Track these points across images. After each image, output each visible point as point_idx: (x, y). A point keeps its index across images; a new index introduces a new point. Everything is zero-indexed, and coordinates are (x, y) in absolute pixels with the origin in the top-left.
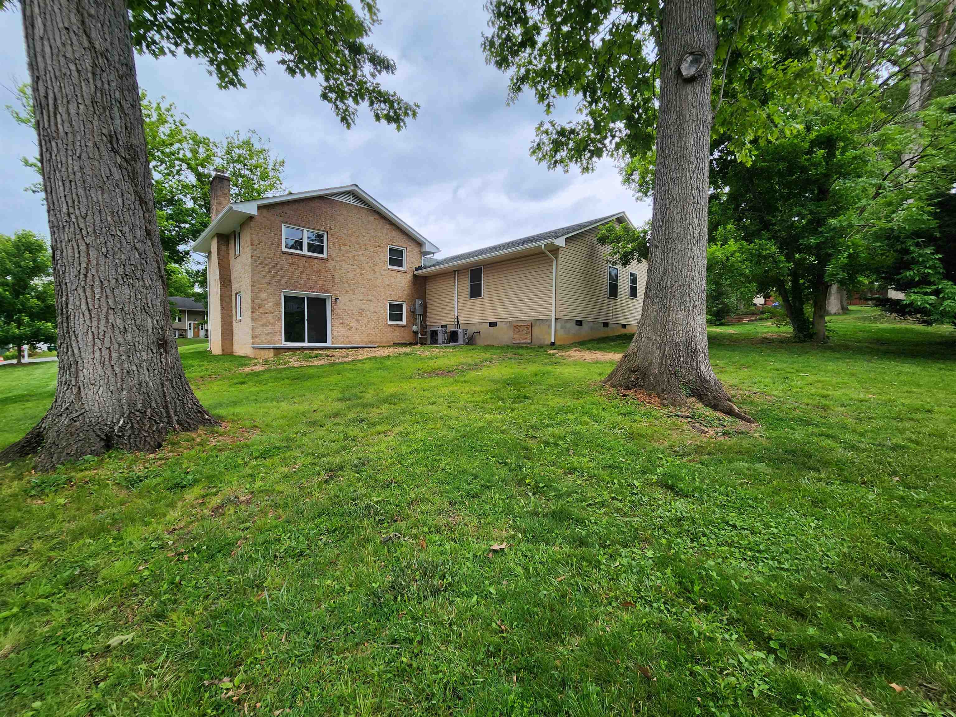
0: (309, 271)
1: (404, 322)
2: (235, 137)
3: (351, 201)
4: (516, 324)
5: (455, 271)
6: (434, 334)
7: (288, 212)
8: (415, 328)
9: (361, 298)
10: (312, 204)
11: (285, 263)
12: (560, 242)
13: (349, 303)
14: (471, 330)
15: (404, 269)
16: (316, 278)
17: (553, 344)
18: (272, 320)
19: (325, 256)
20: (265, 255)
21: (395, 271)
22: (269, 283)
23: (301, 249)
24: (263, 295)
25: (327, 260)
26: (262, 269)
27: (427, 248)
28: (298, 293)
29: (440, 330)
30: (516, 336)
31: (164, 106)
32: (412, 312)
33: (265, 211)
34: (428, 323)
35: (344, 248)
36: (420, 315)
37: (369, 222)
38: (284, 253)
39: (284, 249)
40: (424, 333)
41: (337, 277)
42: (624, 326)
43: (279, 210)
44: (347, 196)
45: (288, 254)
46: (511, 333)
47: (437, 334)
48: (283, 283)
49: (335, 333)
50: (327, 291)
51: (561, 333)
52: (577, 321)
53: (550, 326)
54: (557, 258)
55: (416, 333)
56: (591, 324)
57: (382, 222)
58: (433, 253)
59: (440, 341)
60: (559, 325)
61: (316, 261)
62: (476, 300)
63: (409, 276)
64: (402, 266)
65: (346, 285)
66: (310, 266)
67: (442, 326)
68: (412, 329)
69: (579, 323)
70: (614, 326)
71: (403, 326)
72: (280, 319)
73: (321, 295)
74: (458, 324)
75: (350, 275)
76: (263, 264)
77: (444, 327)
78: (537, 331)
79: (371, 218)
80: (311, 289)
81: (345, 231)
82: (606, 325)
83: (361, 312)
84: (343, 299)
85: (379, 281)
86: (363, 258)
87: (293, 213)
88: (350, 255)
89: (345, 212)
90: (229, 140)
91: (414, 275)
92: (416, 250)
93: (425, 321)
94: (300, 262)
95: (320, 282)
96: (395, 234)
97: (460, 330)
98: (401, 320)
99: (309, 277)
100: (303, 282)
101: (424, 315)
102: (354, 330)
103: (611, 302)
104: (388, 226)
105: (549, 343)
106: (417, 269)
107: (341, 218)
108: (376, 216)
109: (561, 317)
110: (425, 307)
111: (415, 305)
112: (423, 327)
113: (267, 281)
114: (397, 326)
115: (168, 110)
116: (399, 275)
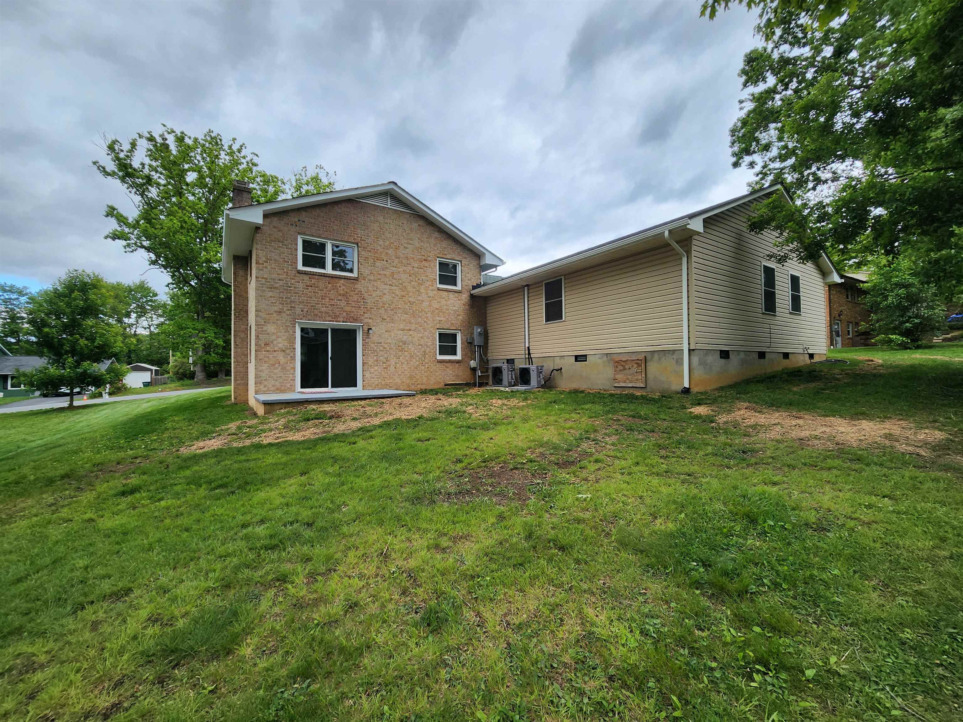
0: (333, 294)
1: (458, 357)
2: (303, 174)
3: (389, 204)
4: (617, 358)
5: (524, 287)
6: (498, 371)
7: (306, 220)
8: (473, 364)
9: (402, 326)
10: (337, 209)
11: (301, 286)
12: (697, 225)
13: (386, 335)
14: (549, 366)
15: (459, 287)
16: (343, 303)
17: (686, 391)
18: (282, 360)
19: (355, 275)
20: (275, 276)
21: (447, 290)
22: (280, 312)
23: (323, 267)
24: (271, 328)
25: (356, 279)
26: (271, 294)
27: (488, 260)
28: (319, 324)
29: (505, 366)
30: (619, 377)
31: (235, 147)
32: (469, 344)
33: (275, 219)
34: (490, 356)
35: (378, 264)
36: (479, 346)
37: (411, 230)
38: (300, 272)
39: (300, 267)
40: (485, 370)
41: (370, 300)
42: (786, 355)
43: (294, 218)
44: (383, 198)
45: (305, 273)
46: (609, 372)
47: (501, 372)
48: (298, 311)
49: (368, 375)
50: (355, 320)
51: (699, 373)
52: (721, 351)
53: (679, 362)
54: (688, 253)
55: (474, 370)
56: (742, 355)
57: (429, 229)
58: (496, 266)
59: (505, 382)
60: (695, 360)
61: (342, 281)
62: (554, 325)
63: (465, 297)
64: (455, 285)
65: (382, 311)
66: (335, 288)
67: (508, 361)
68: (469, 365)
69: (725, 355)
70: (773, 356)
71: (458, 362)
72: (293, 358)
73: (349, 325)
74: (530, 358)
75: (386, 298)
76: (272, 288)
77: (510, 361)
78: (653, 368)
79: (415, 225)
80: (336, 318)
81: (381, 242)
82: (762, 355)
83: (402, 346)
84: (378, 330)
85: (426, 304)
86: (404, 277)
87: (312, 221)
88: (388, 273)
89: (381, 219)
90: (297, 177)
91: (472, 296)
92: (474, 263)
93: (486, 353)
94: (322, 283)
95: (348, 309)
96: (446, 244)
97: (533, 368)
98: (455, 353)
99: (332, 302)
100: (324, 309)
101: (485, 347)
102: (392, 369)
103: (768, 319)
104: (436, 234)
105: (679, 389)
106: (474, 288)
107: (376, 227)
108: (421, 222)
109: (699, 346)
110: (485, 335)
111: (472, 333)
112: (484, 362)
113: (276, 309)
114: (450, 361)
115: (239, 151)
116: (451, 295)
